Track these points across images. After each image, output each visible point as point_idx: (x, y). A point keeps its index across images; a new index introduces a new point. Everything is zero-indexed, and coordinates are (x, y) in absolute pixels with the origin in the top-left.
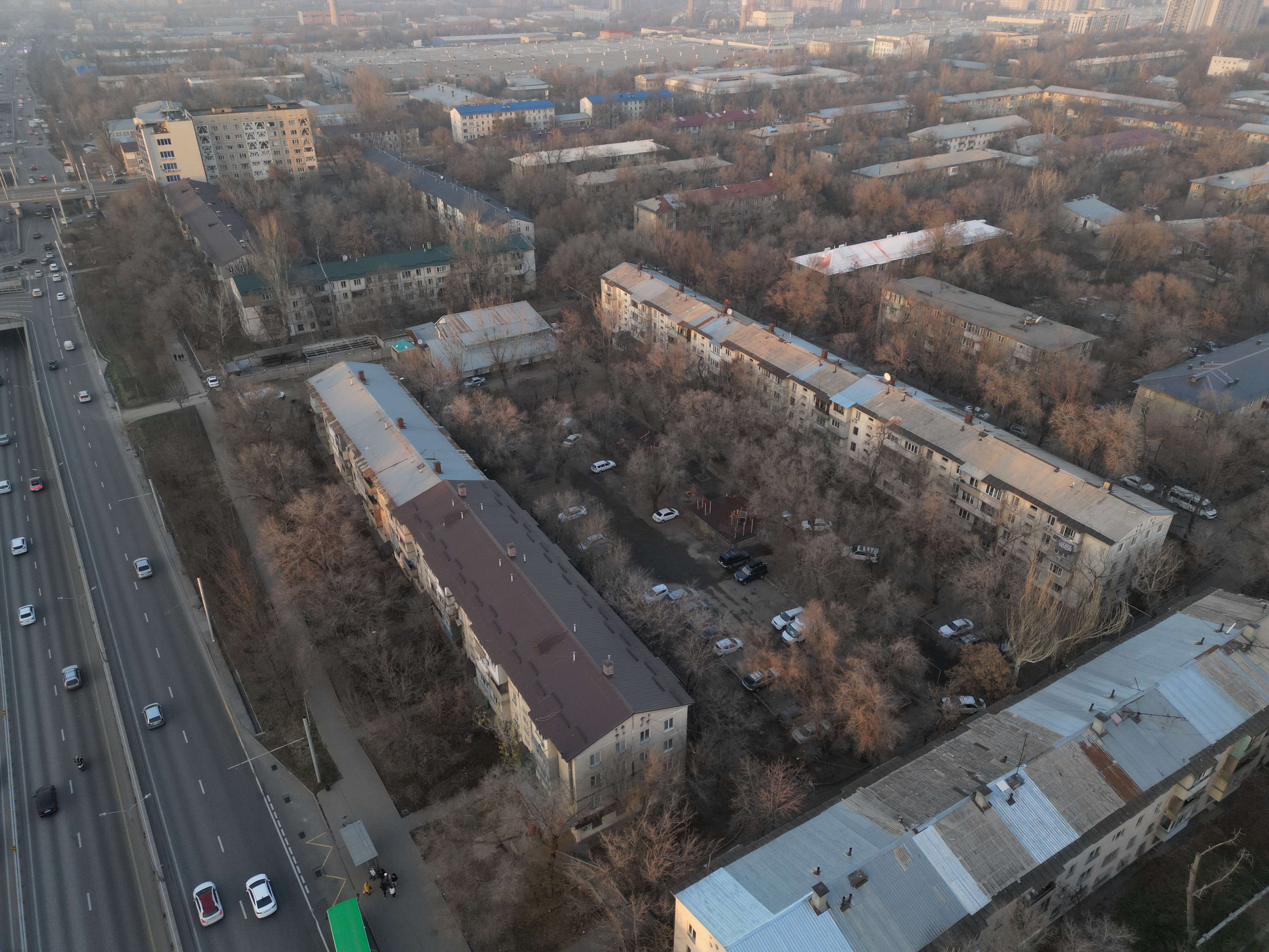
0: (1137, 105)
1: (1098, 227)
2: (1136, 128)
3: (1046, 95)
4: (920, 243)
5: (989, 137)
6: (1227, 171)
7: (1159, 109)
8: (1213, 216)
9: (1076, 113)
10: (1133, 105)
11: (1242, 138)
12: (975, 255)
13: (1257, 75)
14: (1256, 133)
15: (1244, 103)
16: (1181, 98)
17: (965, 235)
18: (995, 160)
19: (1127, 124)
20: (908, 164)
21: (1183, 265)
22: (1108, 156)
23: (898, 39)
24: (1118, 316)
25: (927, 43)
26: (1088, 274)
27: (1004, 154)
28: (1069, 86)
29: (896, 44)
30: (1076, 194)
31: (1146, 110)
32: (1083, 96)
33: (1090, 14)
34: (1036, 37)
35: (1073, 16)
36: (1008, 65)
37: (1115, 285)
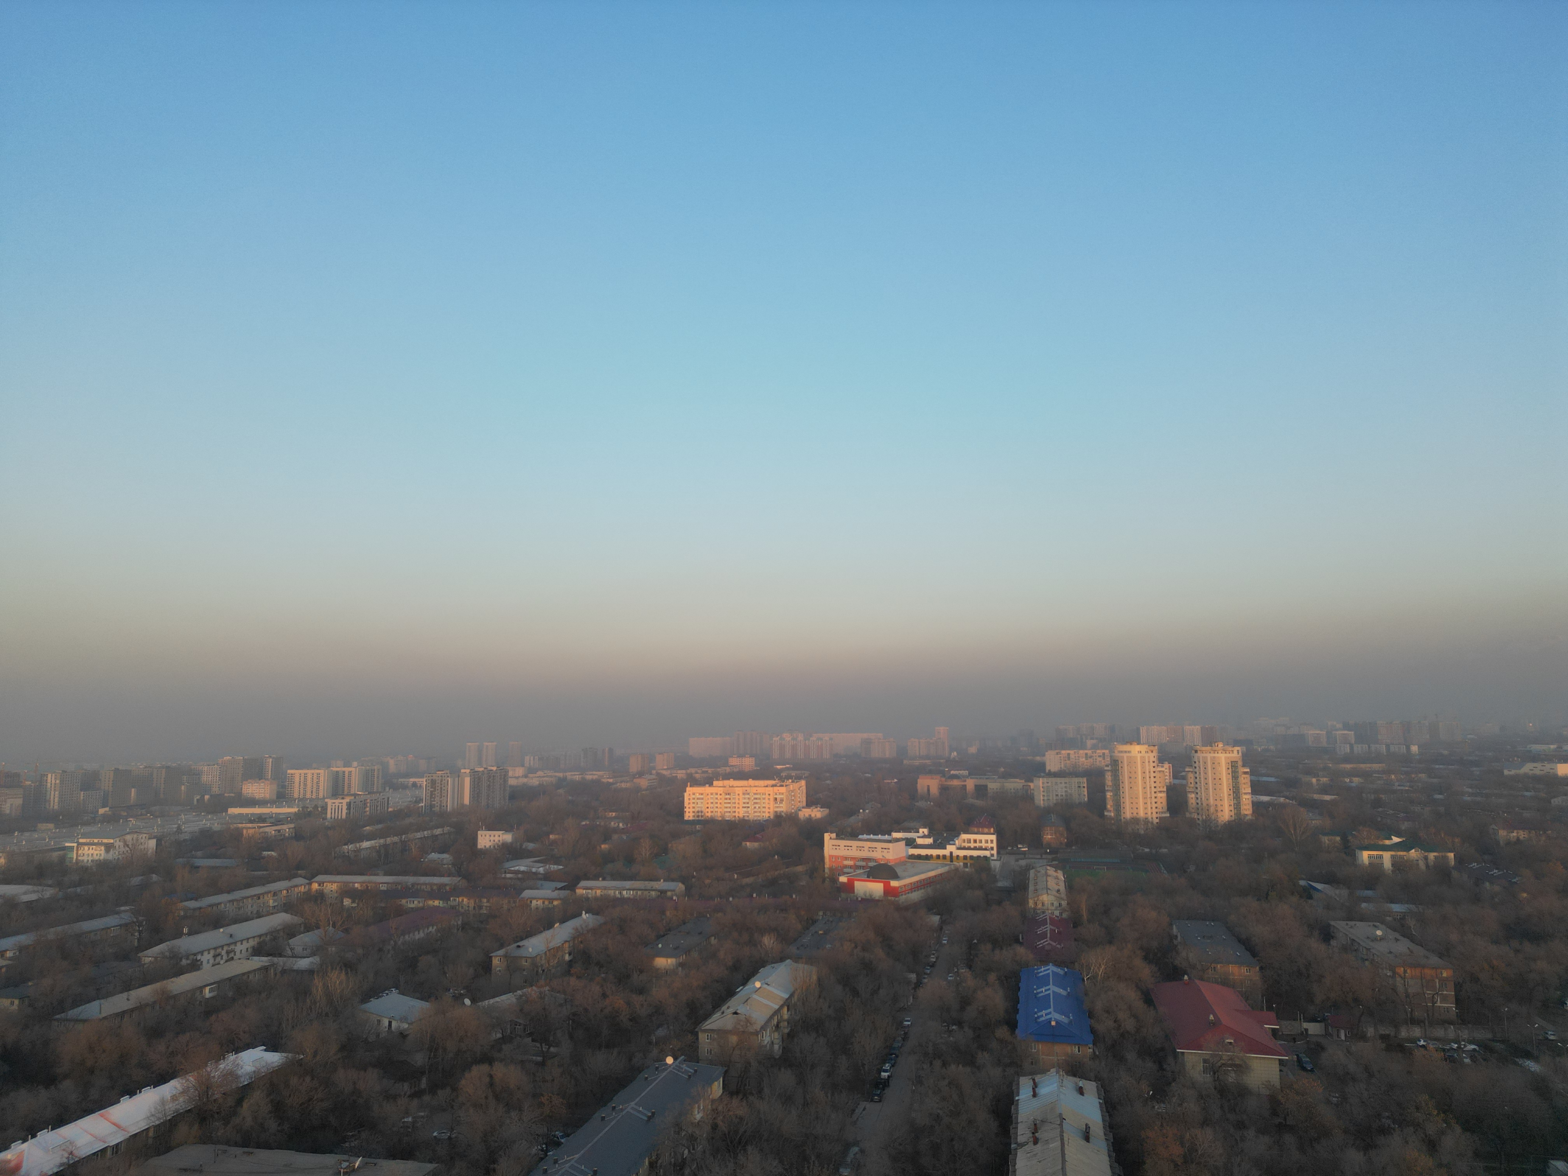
0: (418, 884)
1: (406, 1026)
2: (422, 908)
3: (315, 886)
4: (174, 1098)
5: (252, 943)
6: (522, 939)
7: (441, 886)
8: (521, 988)
9: (353, 902)
10: (413, 885)
11: (526, 905)
12: (258, 1097)
13: (521, 845)
14: (537, 899)
15: (517, 872)
16: (459, 873)
17: (239, 1073)
18: (265, 969)
19: (412, 906)
20: (145, 993)
21: (506, 1048)
22: (400, 943)
23: (112, 841)
24: (452, 1129)
25: (152, 843)
26: (406, 1086)
27: (275, 959)
28: (339, 873)
29: (108, 848)
30: (374, 992)
31: (428, 889)
32: (357, 882)
33: (347, 800)
34: (292, 826)
35: (329, 802)
36: (264, 858)
37: (440, 1092)
